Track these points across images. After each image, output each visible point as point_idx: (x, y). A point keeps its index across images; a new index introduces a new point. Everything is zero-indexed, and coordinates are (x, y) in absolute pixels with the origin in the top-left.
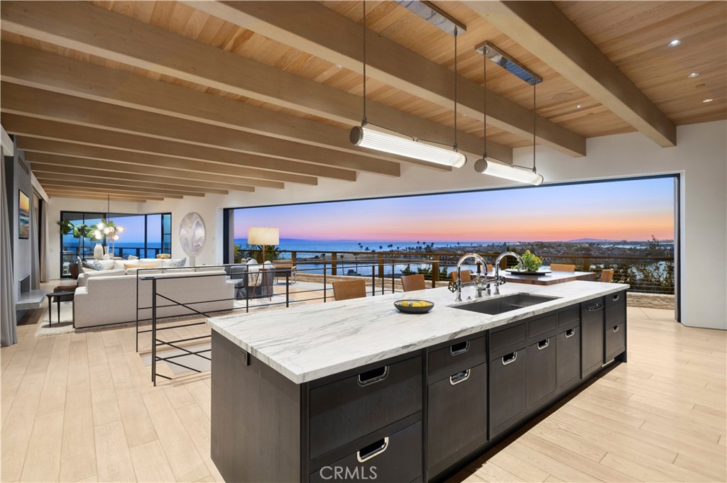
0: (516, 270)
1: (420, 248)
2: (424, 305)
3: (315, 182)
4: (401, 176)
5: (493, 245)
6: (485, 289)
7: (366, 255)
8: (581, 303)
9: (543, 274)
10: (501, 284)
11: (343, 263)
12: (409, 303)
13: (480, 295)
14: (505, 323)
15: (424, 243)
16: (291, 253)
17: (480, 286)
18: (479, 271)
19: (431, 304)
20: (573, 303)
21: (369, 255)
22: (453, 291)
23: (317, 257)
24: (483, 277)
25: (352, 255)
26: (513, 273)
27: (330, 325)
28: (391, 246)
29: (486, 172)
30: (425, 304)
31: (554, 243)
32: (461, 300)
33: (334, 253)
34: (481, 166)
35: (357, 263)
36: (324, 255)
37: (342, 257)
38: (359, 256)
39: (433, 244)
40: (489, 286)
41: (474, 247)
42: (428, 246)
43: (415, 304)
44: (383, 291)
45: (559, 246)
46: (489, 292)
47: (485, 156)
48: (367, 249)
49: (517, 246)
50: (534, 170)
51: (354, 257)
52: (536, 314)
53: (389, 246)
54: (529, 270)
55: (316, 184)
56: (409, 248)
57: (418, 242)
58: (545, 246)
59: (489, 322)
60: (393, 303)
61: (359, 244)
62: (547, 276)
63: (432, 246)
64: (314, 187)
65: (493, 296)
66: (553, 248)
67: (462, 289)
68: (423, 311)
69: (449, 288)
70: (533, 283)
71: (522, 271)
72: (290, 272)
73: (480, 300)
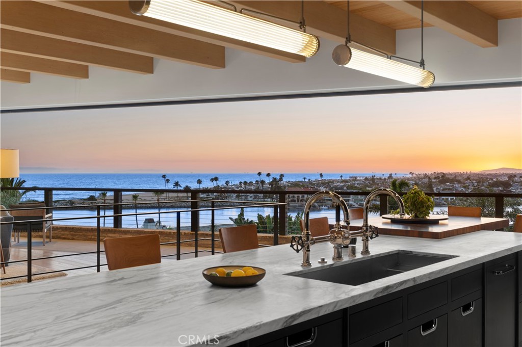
0: (398, 216)
1: (263, 182)
2: (250, 274)
3: (83, 73)
4: (228, 67)
5: (373, 178)
6: (347, 247)
7: (175, 195)
8: (483, 263)
9: (435, 222)
10: (372, 238)
11: (136, 207)
12: (227, 271)
13: (339, 256)
14: (372, 298)
15: (268, 175)
16: (43, 192)
17: (339, 241)
18: (338, 219)
19: (261, 273)
20: (472, 265)
21: (180, 195)
22: (298, 251)
23: (92, 198)
24: (344, 227)
25: (151, 194)
26: (394, 221)
27: (90, 311)
28: (216, 179)
29: (349, 65)
30: (251, 272)
31: (461, 175)
32: (310, 265)
33: (117, 192)
34: (342, 56)
35: (159, 207)
36: (104, 195)
37: (135, 197)
38: (164, 195)
39: (282, 176)
40: (354, 241)
41: (345, 181)
42: (275, 179)
43: (236, 273)
44: (196, 252)
45: (468, 178)
46: (354, 251)
47: (349, 40)
48: (177, 184)
49: (408, 179)
50: (422, 64)
51: (156, 198)
52: (419, 282)
53: (212, 180)
54: (416, 216)
55: (86, 76)
56: (245, 183)
57: (259, 174)
58: (448, 180)
59: (346, 297)
60: (201, 272)
61: (164, 176)
62: (443, 225)
63: (281, 179)
64: (84, 80)
65: (359, 256)
66: (459, 182)
67: (312, 248)
68: (248, 282)
69: (292, 246)
70: (421, 235)
71: (407, 217)
72: (41, 223)
73: (339, 263)
